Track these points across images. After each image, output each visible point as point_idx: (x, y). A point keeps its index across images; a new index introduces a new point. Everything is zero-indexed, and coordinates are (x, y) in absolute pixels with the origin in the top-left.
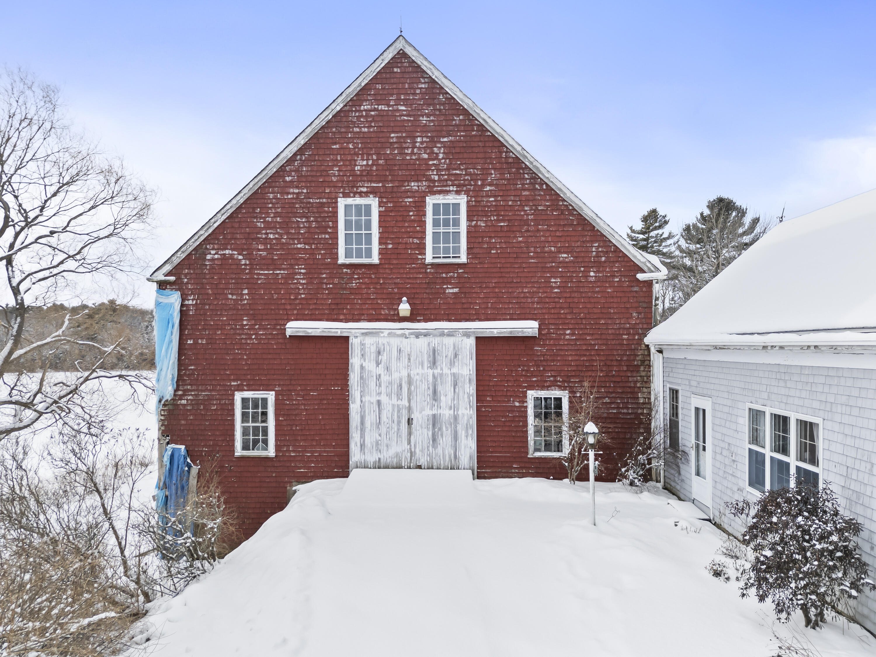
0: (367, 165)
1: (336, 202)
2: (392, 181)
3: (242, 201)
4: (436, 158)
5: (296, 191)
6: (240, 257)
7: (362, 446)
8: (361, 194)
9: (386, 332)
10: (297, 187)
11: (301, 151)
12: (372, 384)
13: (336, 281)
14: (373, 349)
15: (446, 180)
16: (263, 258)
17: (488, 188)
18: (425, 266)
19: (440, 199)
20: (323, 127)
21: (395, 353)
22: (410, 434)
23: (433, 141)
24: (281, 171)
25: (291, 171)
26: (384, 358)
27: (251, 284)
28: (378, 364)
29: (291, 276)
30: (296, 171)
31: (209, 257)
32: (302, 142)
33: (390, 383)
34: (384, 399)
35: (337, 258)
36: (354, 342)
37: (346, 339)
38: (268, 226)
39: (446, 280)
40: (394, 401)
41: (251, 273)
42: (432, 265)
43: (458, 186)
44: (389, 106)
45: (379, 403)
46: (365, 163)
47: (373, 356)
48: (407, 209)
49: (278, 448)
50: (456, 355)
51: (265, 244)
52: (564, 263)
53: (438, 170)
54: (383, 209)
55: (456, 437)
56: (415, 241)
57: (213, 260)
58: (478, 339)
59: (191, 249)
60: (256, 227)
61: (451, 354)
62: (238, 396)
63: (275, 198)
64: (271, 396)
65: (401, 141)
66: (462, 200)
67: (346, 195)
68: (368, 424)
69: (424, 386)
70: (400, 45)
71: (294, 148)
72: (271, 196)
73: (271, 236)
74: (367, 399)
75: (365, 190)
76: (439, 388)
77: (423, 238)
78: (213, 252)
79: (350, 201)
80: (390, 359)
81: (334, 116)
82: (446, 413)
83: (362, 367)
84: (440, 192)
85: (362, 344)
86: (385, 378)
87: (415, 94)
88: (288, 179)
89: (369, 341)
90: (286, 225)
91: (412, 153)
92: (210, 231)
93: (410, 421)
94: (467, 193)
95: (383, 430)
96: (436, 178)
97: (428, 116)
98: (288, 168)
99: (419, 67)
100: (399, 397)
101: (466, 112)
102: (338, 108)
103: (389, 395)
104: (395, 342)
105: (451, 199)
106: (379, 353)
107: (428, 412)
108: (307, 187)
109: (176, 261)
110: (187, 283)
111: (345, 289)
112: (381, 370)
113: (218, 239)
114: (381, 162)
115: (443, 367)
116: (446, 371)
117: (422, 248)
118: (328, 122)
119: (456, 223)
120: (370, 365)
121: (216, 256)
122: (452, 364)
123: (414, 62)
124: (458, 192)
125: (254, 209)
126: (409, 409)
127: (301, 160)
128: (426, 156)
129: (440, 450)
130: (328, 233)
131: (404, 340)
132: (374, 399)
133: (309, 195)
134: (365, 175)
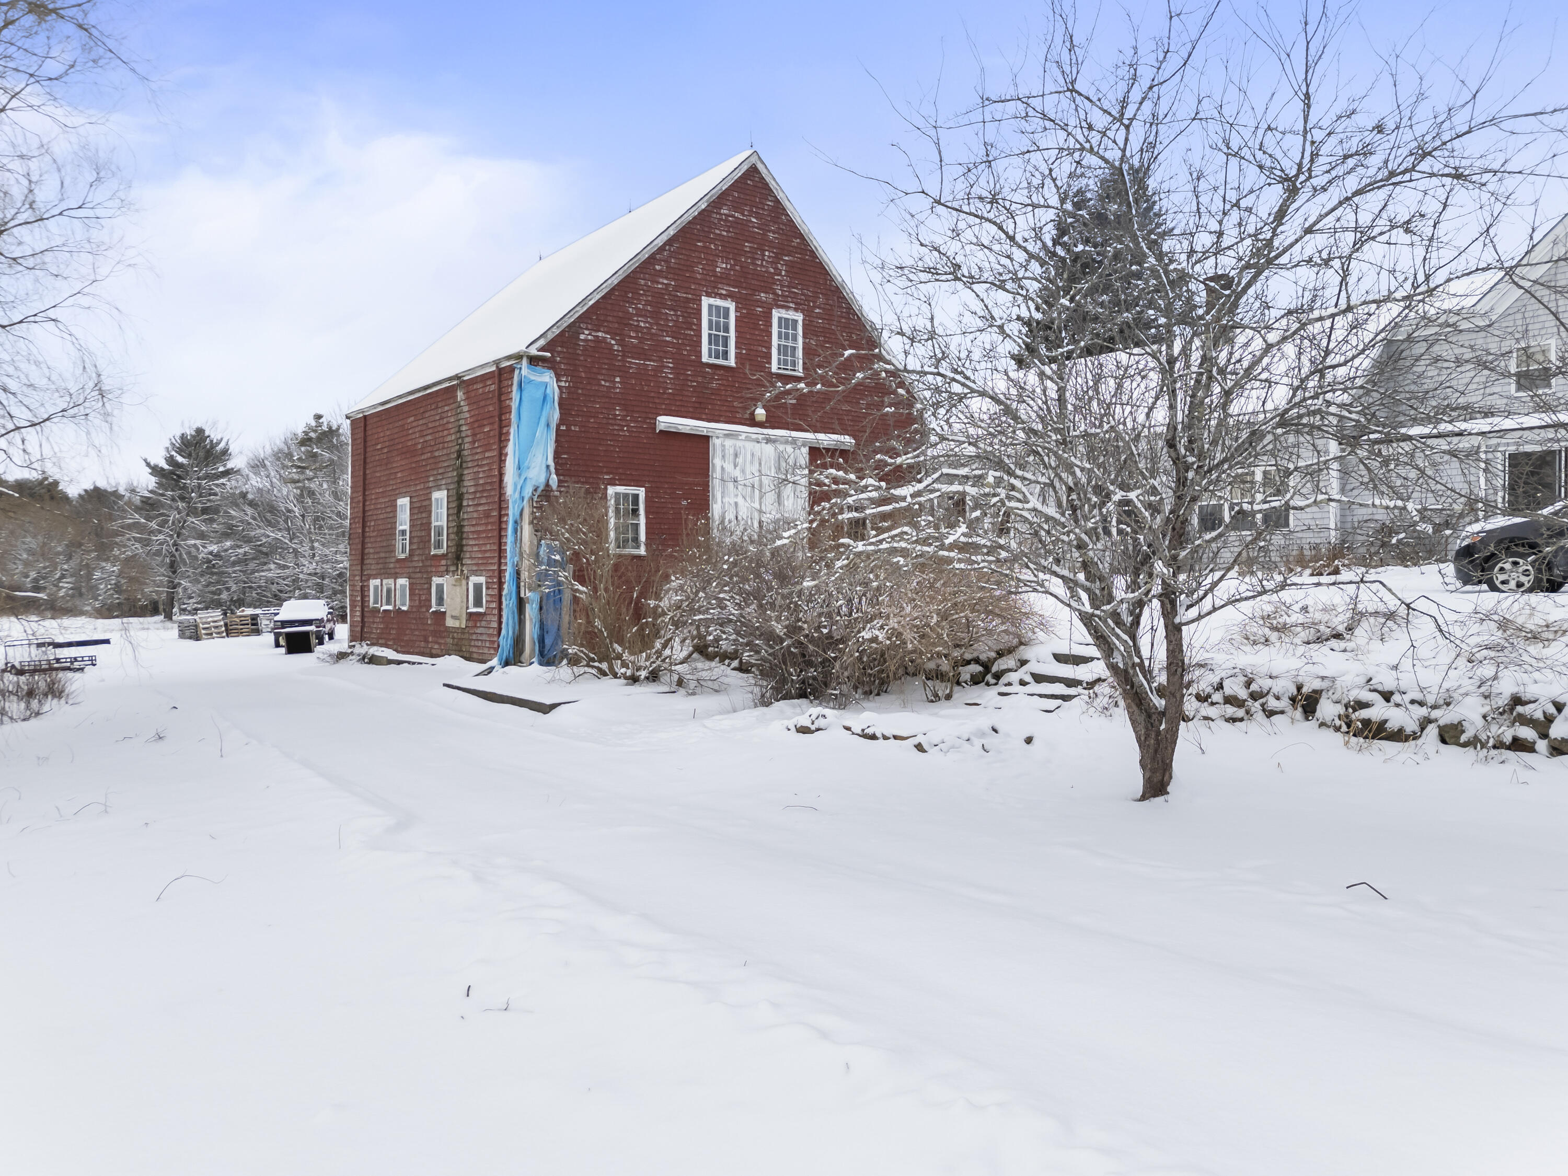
0: (726, 268)
1: (700, 300)
2: (745, 288)
3: (616, 282)
4: (780, 274)
5: (665, 282)
6: (613, 342)
8: (721, 296)
9: (743, 436)
10: (666, 278)
11: (670, 242)
12: (731, 486)
13: (700, 379)
14: (732, 451)
15: (787, 296)
16: (634, 346)
17: (817, 311)
18: (772, 375)
19: (784, 314)
20: (690, 222)
21: (750, 458)
23: (777, 258)
24: (652, 257)
25: (661, 260)
26: (740, 460)
27: (623, 371)
28: (735, 466)
29: (659, 369)
30: (666, 261)
31: (582, 337)
32: (672, 233)
33: (745, 486)
35: (701, 357)
36: (716, 443)
37: (706, 439)
38: (639, 313)
39: (787, 391)
41: (623, 361)
42: (777, 374)
43: (796, 304)
44: (744, 215)
45: (736, 504)
46: (724, 266)
47: (732, 458)
48: (758, 318)
49: (648, 547)
50: (795, 463)
51: (637, 332)
53: (782, 286)
54: (738, 314)
56: (764, 350)
57: (586, 340)
58: (810, 448)
59: (565, 325)
60: (628, 312)
61: (791, 460)
62: (611, 491)
63: (646, 285)
64: (642, 492)
65: (753, 251)
66: (799, 317)
67: (709, 295)
69: (772, 490)
70: (754, 159)
71: (665, 238)
72: (642, 282)
73: (642, 324)
74: (726, 500)
75: (724, 292)
76: (783, 492)
77: (769, 348)
78: (587, 332)
79: (711, 301)
80: (745, 461)
81: (699, 214)
83: (723, 468)
84: (782, 307)
85: (723, 446)
86: (741, 480)
87: (763, 209)
88: (658, 267)
89: (728, 443)
90: (656, 315)
91: (762, 265)
92: (585, 309)
94: (803, 311)
96: (780, 293)
97: (774, 232)
98: (658, 256)
99: (767, 184)
101: (801, 236)
102: (703, 207)
104: (750, 446)
105: (790, 315)
106: (736, 455)
108: (674, 280)
109: (550, 336)
110: (560, 363)
111: (707, 388)
112: (738, 472)
113: (591, 319)
114: (737, 268)
116: (788, 476)
117: (768, 357)
118: (695, 218)
119: (795, 339)
120: (729, 467)
121: (590, 337)
122: (792, 470)
123: (763, 178)
124: (796, 310)
125: (626, 293)
127: (670, 250)
128: (772, 270)
130: (693, 330)
131: (756, 444)
132: (732, 501)
133: (677, 288)
134: (725, 278)
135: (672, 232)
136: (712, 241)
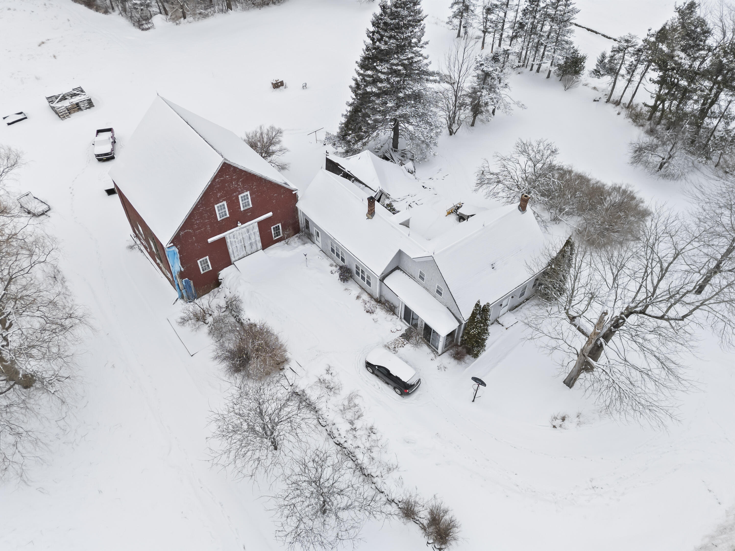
1: (214, 207)
2: (228, 196)
3: (187, 217)
4: (239, 185)
6: (190, 231)
7: (234, 257)
8: (221, 202)
9: (235, 230)
10: (202, 207)
11: (201, 198)
12: (234, 243)
13: (219, 225)
14: (232, 236)
15: (243, 190)
16: (197, 228)
17: (254, 187)
18: (241, 211)
19: (242, 195)
20: (206, 190)
21: (238, 234)
22: (245, 249)
23: (238, 182)
24: (197, 205)
25: (199, 204)
26: (235, 236)
27: (195, 235)
29: (206, 229)
30: (201, 203)
33: (238, 241)
34: (237, 245)
35: (218, 220)
36: (227, 236)
37: (225, 237)
38: (196, 220)
39: (248, 213)
40: (240, 244)
41: (194, 233)
42: (244, 211)
44: (223, 177)
45: (236, 246)
46: (220, 194)
47: (233, 238)
48: (234, 200)
49: (212, 267)
50: (253, 228)
51: (196, 225)
52: (276, 197)
53: (240, 188)
54: (227, 203)
55: (256, 244)
56: (238, 207)
57: (182, 234)
58: (258, 222)
60: (193, 222)
61: (252, 228)
62: (198, 261)
63: (197, 212)
64: (207, 257)
65: (229, 185)
66: (248, 193)
67: (216, 204)
68: (234, 252)
69: (247, 238)
70: (224, 161)
71: (199, 199)
72: (195, 213)
73: (198, 222)
74: (233, 247)
76: (251, 236)
77: (240, 205)
78: (182, 232)
79: (218, 205)
80: (237, 236)
82: (253, 241)
83: (230, 241)
84: (242, 193)
85: (229, 236)
86: (237, 241)
87: (230, 172)
88: (199, 206)
89: (231, 234)
90: (201, 218)
91: (233, 187)
92: (180, 228)
93: (245, 247)
94: (249, 190)
95: (239, 251)
96: (240, 190)
97: (235, 176)
99: (230, 165)
100: (241, 242)
101: (245, 171)
102: (209, 184)
103: (239, 244)
104: (237, 232)
105: (245, 194)
107: (249, 242)
108: (205, 206)
110: (178, 243)
111: (221, 225)
112: (235, 239)
113: (183, 229)
114: (225, 192)
115: (251, 232)
116: (252, 232)
117: (240, 208)
118: (207, 188)
119: (248, 199)
120: (232, 240)
122: (253, 230)
123: (228, 164)
124: (247, 191)
125: (191, 218)
126: (244, 244)
127: (202, 200)
128: (236, 186)
129: (253, 249)
130: (214, 215)
131: (240, 229)
132: (235, 246)
133: (206, 208)
134: (221, 197)
135: (201, 196)
136: (214, 190)
